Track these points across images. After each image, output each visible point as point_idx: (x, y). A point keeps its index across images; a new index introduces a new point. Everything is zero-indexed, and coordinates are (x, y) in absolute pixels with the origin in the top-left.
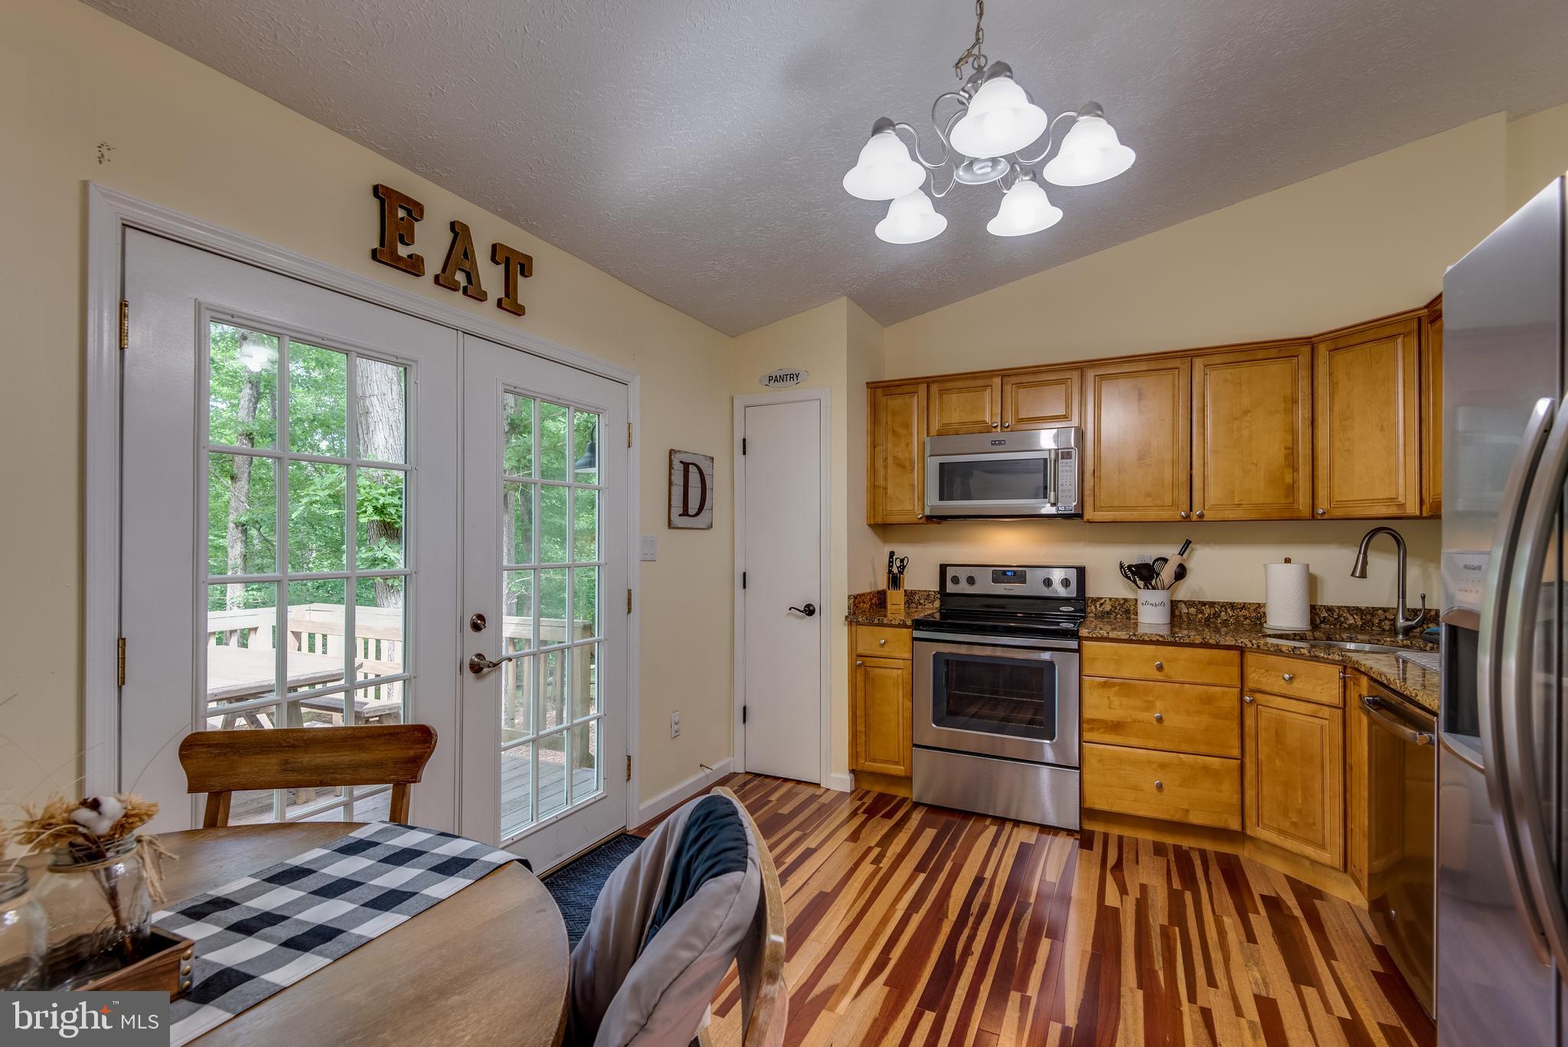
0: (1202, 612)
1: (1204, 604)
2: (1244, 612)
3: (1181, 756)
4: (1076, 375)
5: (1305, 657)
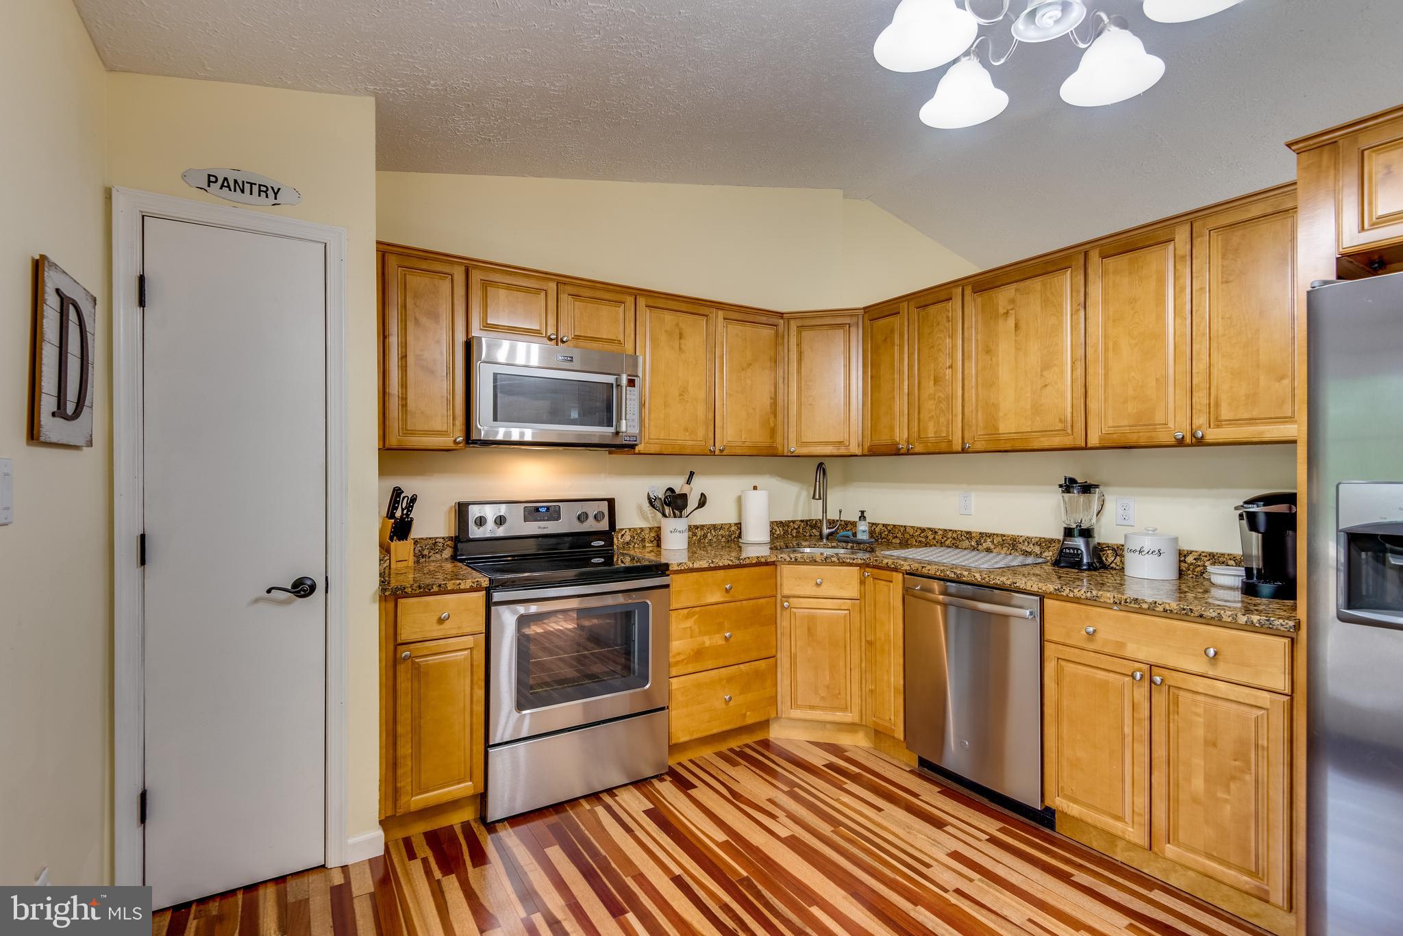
0: (695, 535)
1: (697, 527)
2: (722, 532)
3: (741, 666)
4: (630, 300)
5: (833, 564)
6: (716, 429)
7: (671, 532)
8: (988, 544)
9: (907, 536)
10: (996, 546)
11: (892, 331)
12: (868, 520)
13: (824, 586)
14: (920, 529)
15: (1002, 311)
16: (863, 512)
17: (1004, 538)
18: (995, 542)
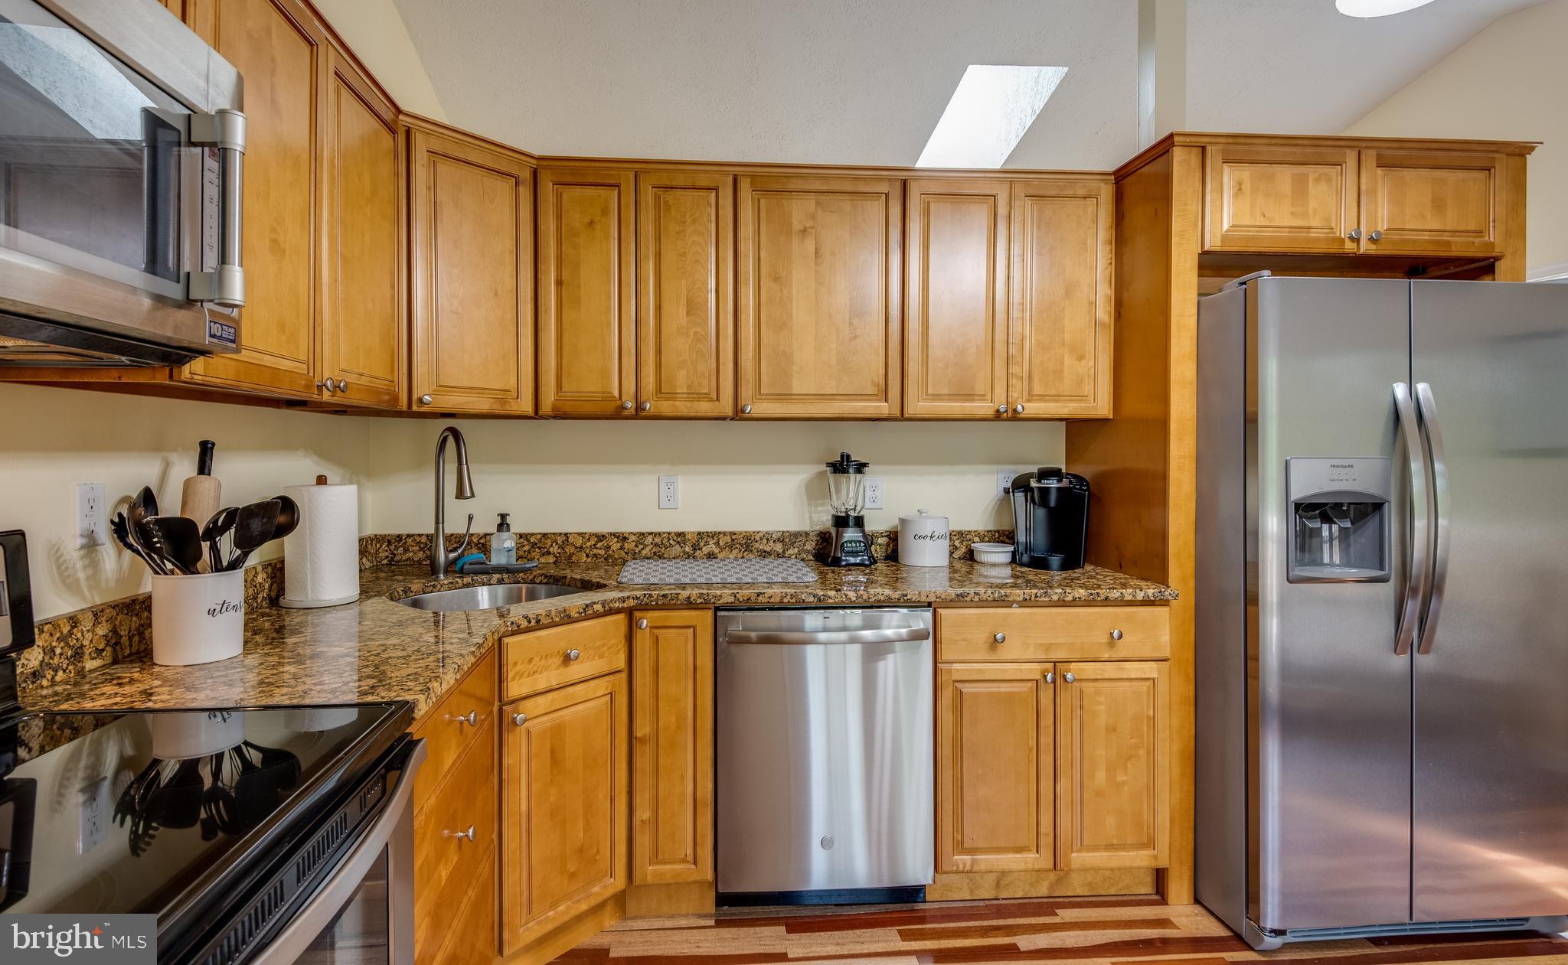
8: (712, 547)
9: (569, 549)
10: (722, 549)
12: (513, 529)
14: (596, 535)
16: (503, 516)
17: (734, 537)
18: (721, 543)
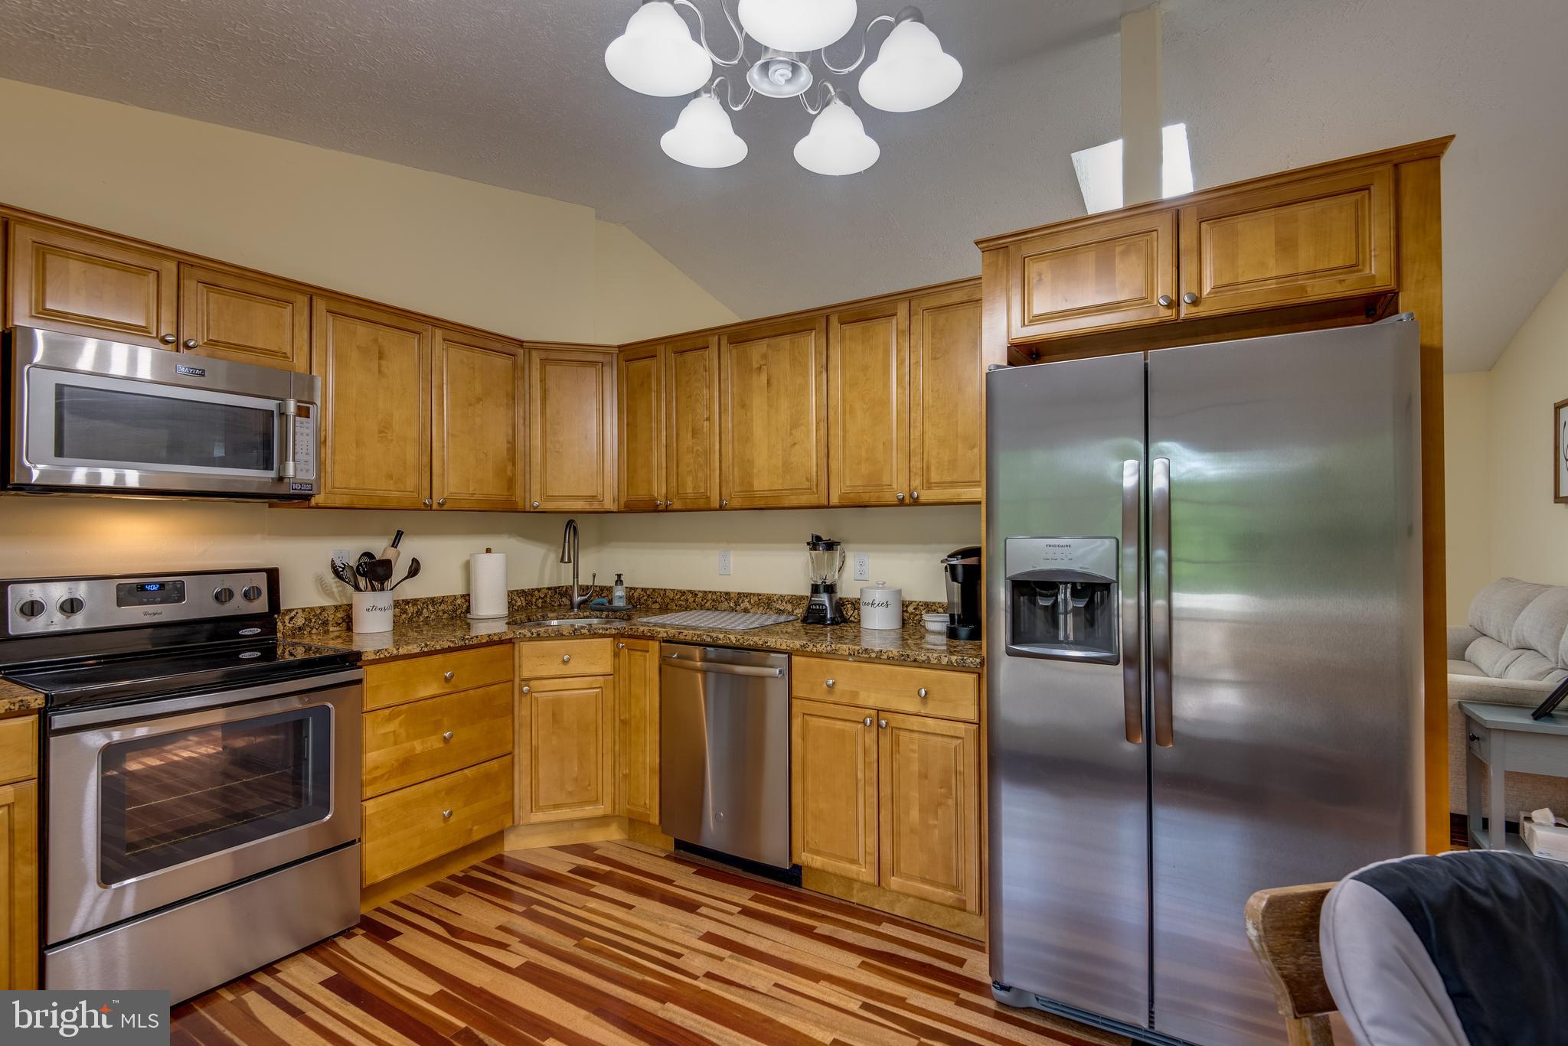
0: (405, 612)
1: (407, 602)
2: (443, 607)
3: (466, 771)
4: (302, 301)
5: (583, 636)
6: (434, 478)
7: (368, 610)
8: (746, 604)
9: (667, 600)
10: (753, 606)
11: (649, 375)
12: (625, 585)
13: (572, 663)
14: (680, 591)
15: (755, 365)
16: (619, 576)
17: (760, 598)
18: (752, 602)
